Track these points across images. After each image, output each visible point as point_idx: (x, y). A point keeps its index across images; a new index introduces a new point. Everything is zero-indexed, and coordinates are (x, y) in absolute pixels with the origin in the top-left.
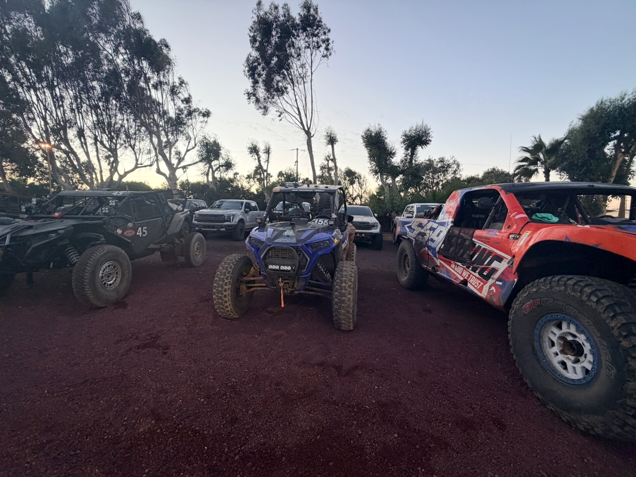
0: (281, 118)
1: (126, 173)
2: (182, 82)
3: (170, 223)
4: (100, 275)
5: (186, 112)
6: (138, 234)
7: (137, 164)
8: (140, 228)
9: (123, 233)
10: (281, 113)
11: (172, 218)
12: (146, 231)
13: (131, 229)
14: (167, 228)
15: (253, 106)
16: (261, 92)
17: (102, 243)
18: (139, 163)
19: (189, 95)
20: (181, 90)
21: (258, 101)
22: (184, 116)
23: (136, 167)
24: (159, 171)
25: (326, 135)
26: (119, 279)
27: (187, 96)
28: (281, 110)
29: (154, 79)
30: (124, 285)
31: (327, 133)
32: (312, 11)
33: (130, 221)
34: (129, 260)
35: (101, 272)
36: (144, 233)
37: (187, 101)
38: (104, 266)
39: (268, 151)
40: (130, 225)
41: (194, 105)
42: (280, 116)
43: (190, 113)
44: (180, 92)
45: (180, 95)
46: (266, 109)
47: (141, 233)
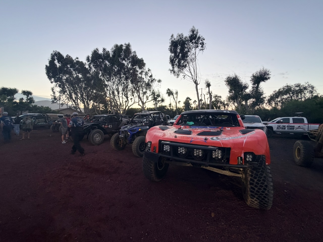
0: (184, 78)
1: (130, 106)
2: (149, 70)
3: (120, 124)
4: (95, 137)
5: (150, 80)
6: (109, 127)
7: (134, 102)
8: (110, 125)
9: (104, 126)
10: (185, 76)
11: (121, 122)
12: (111, 126)
13: (107, 125)
14: (119, 126)
15: (172, 75)
16: (176, 69)
17: (97, 129)
18: (135, 101)
19: (152, 74)
20: (149, 73)
21: (174, 72)
22: (150, 82)
23: (134, 103)
24: (139, 105)
25: (205, 82)
26: (100, 139)
27: (151, 75)
28: (185, 75)
29: (140, 71)
30: (101, 140)
31: (206, 82)
32: (195, 32)
33: (107, 123)
34: (103, 134)
35: (95, 136)
36: (111, 127)
37: (151, 76)
38: (96, 135)
39: (177, 93)
40: (107, 124)
41: (153, 77)
42: (184, 77)
43: (152, 81)
44: (148, 74)
45: (148, 75)
46: (178, 75)
47: (110, 127)
